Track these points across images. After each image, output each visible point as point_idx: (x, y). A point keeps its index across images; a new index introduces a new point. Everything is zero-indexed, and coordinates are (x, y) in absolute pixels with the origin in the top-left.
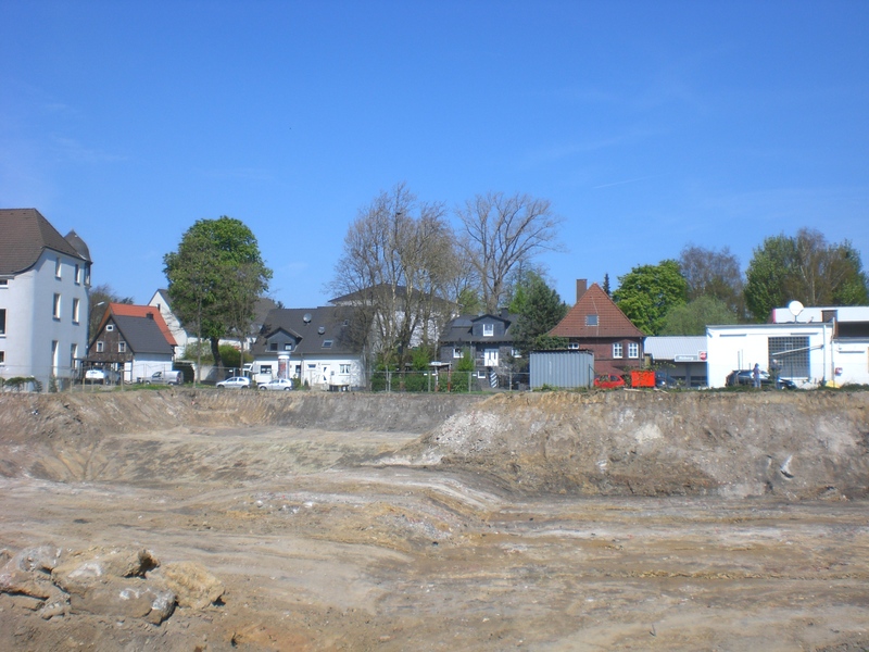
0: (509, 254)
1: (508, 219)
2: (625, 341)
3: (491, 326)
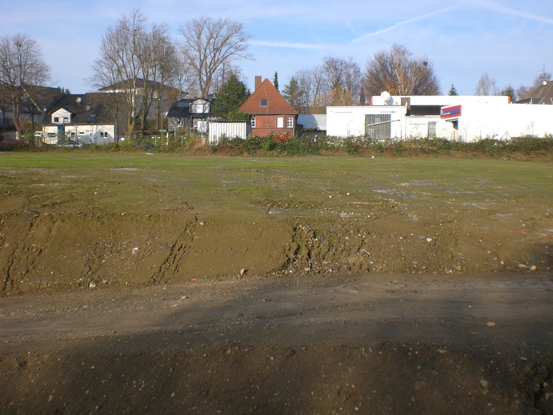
0: (216, 59)
1: (215, 36)
2: (285, 116)
3: (201, 106)
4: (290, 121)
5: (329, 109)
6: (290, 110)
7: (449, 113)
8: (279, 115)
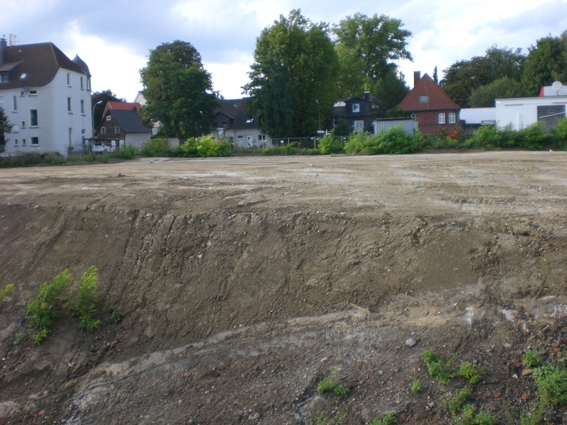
2: (447, 111)
3: (358, 105)
4: (452, 116)
5: (498, 102)
6: (452, 105)
8: (441, 111)
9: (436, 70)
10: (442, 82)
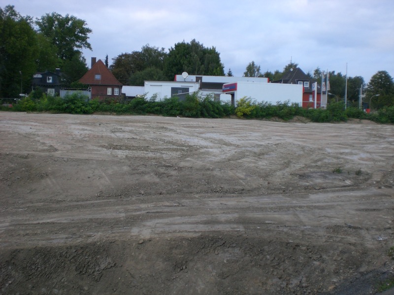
2: (113, 87)
3: (51, 77)
4: (116, 90)
5: (146, 83)
6: (117, 82)
7: (228, 88)
8: (109, 86)
9: (107, 58)
10: (112, 66)
